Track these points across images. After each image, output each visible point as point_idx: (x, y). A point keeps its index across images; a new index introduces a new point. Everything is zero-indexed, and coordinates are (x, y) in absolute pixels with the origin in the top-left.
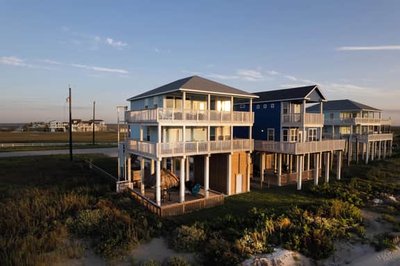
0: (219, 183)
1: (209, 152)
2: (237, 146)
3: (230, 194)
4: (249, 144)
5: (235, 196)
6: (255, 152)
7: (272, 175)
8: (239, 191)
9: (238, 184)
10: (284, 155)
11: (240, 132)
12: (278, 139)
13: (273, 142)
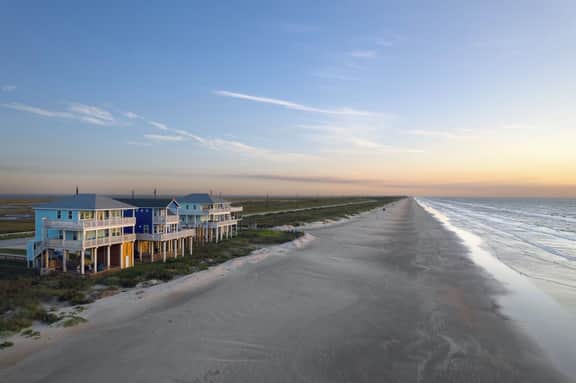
0: (116, 261)
1: (110, 244)
2: (126, 239)
3: (122, 267)
4: (133, 237)
5: (124, 269)
6: (136, 241)
7: (147, 256)
8: (127, 266)
9: (127, 261)
10: (155, 243)
11: (128, 230)
12: (150, 232)
13: (148, 235)
